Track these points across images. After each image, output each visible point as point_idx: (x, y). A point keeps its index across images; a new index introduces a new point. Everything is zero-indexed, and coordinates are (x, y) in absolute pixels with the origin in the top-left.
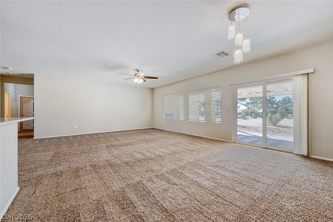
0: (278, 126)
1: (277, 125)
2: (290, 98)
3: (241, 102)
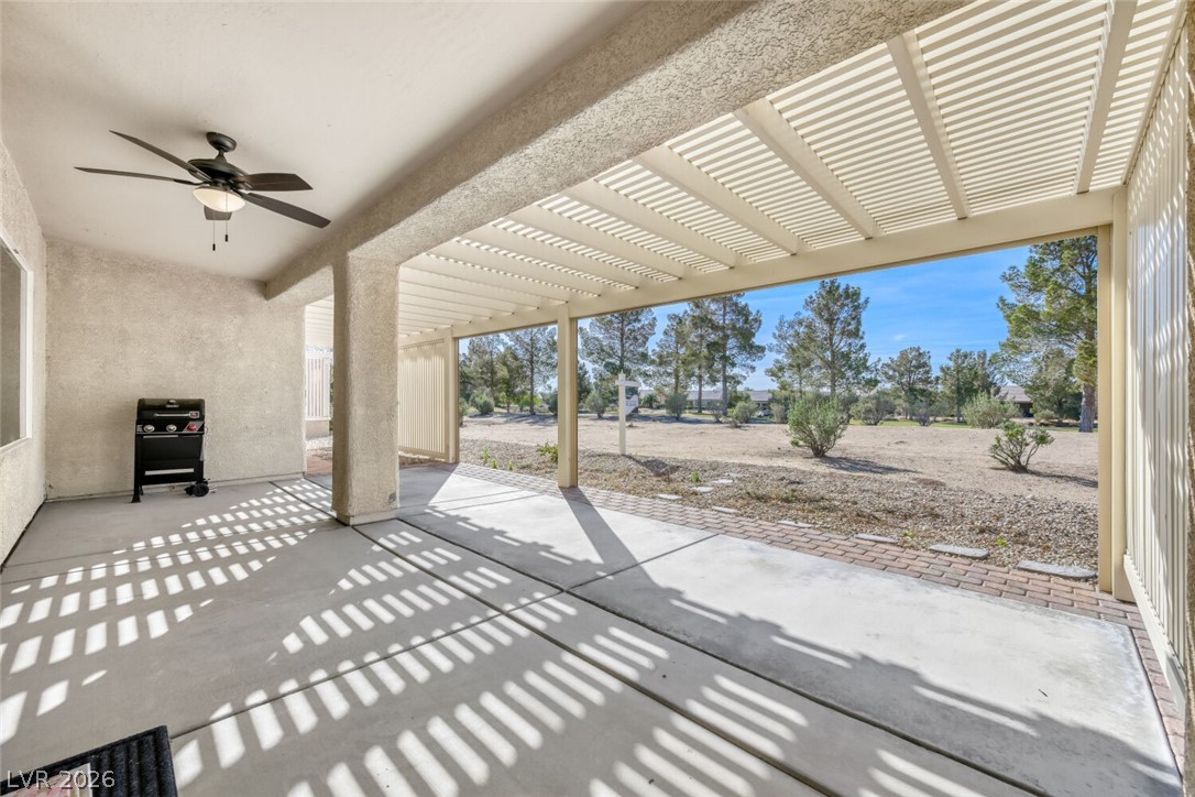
0: (832, 461)
1: (829, 454)
2: (921, 351)
3: (749, 361)
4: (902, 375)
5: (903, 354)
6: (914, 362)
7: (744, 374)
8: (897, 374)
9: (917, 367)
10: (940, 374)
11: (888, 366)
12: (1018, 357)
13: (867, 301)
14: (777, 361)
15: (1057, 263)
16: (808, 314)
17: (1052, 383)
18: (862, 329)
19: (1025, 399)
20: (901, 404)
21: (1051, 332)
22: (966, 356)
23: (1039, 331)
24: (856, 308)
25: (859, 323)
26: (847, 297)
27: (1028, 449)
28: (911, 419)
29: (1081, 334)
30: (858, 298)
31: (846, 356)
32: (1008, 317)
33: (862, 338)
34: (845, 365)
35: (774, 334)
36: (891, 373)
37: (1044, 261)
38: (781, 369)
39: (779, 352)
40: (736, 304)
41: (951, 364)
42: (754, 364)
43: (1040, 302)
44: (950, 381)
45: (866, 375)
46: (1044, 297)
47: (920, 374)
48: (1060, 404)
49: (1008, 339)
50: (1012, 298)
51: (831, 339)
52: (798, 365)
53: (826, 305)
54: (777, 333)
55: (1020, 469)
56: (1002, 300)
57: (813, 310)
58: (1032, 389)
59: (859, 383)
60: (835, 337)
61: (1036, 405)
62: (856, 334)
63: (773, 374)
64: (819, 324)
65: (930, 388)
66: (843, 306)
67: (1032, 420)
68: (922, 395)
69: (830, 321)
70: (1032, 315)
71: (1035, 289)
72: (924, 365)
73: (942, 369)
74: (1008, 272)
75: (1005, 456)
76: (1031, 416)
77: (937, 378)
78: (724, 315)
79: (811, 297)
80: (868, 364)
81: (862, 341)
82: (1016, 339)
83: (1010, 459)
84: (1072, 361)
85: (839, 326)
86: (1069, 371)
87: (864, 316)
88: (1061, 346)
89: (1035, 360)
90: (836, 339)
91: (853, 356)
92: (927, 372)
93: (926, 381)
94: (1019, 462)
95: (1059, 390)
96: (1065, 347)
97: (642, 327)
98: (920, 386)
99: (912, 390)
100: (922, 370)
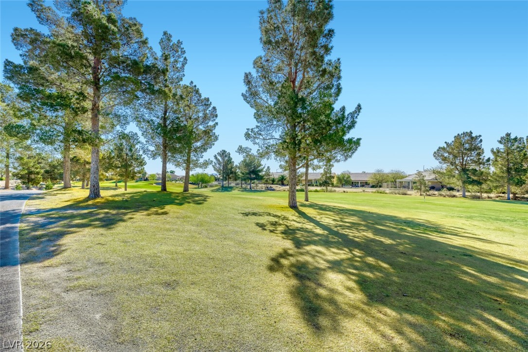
4: (455, 157)
5: (457, 139)
6: (467, 146)
8: (451, 156)
9: (470, 150)
10: (492, 157)
11: (444, 149)
20: (456, 182)
22: (515, 139)
28: (464, 196)
36: (446, 155)
41: (501, 147)
44: (501, 162)
65: (482, 168)
68: (474, 174)
72: (477, 148)
73: (492, 151)
77: (488, 160)
92: (479, 154)
93: (479, 162)
98: (473, 166)
99: (464, 170)
100: (474, 153)
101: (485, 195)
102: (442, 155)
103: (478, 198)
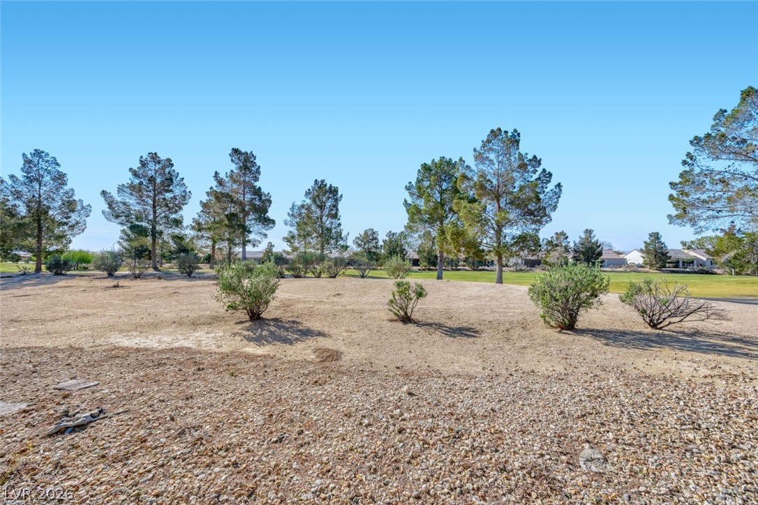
0: (262, 324)
2: (374, 231)
3: (263, 230)
4: (365, 244)
5: (366, 232)
6: (371, 237)
7: (259, 239)
8: (363, 243)
9: (372, 240)
10: (382, 244)
11: (358, 238)
12: (412, 234)
13: (341, 196)
14: (291, 232)
15: (428, 183)
16: (308, 201)
17: (427, 249)
18: (339, 214)
19: (416, 257)
21: (426, 222)
22: (393, 235)
23: (421, 220)
24: (336, 200)
25: (337, 210)
26: (331, 193)
27: (412, 301)
29: (438, 223)
30: (337, 194)
31: (329, 230)
32: (407, 211)
33: (339, 219)
34: (329, 236)
35: (289, 214)
36: (360, 242)
37: (423, 181)
38: (293, 237)
39: (292, 225)
40: (254, 187)
41: (387, 238)
42: (266, 232)
43: (421, 203)
44: (387, 247)
45: (341, 243)
46: (423, 201)
47: (373, 244)
48: (429, 259)
49: (408, 224)
50: (409, 201)
51: (321, 219)
52: (304, 236)
53: (318, 196)
54: (291, 213)
55: (406, 319)
56: (406, 201)
57: (310, 198)
58: (419, 252)
59: (337, 248)
60: (324, 217)
61: (421, 261)
62: (335, 216)
63: (289, 241)
64: (314, 208)
65: (378, 251)
66: (329, 198)
67: (419, 268)
68: (374, 254)
69: (321, 207)
70: (418, 211)
71: (420, 197)
72: (376, 239)
73: (384, 241)
74: (408, 185)
75: (397, 308)
76: (419, 265)
77: (381, 246)
78: (244, 195)
79: (309, 190)
80: (343, 236)
81: (339, 222)
82: (411, 224)
83: (401, 311)
84: (434, 238)
85: (326, 211)
86: (433, 243)
87: (341, 205)
88: (430, 229)
89: (419, 236)
90: (324, 219)
91: (333, 231)
92: (376, 243)
93: (376, 247)
94: (406, 313)
95: (429, 253)
96: (432, 230)
97: (175, 198)
98: (373, 250)
99: (370, 252)
100: (374, 241)
101: (379, 268)
102: (358, 243)
103: (375, 269)
